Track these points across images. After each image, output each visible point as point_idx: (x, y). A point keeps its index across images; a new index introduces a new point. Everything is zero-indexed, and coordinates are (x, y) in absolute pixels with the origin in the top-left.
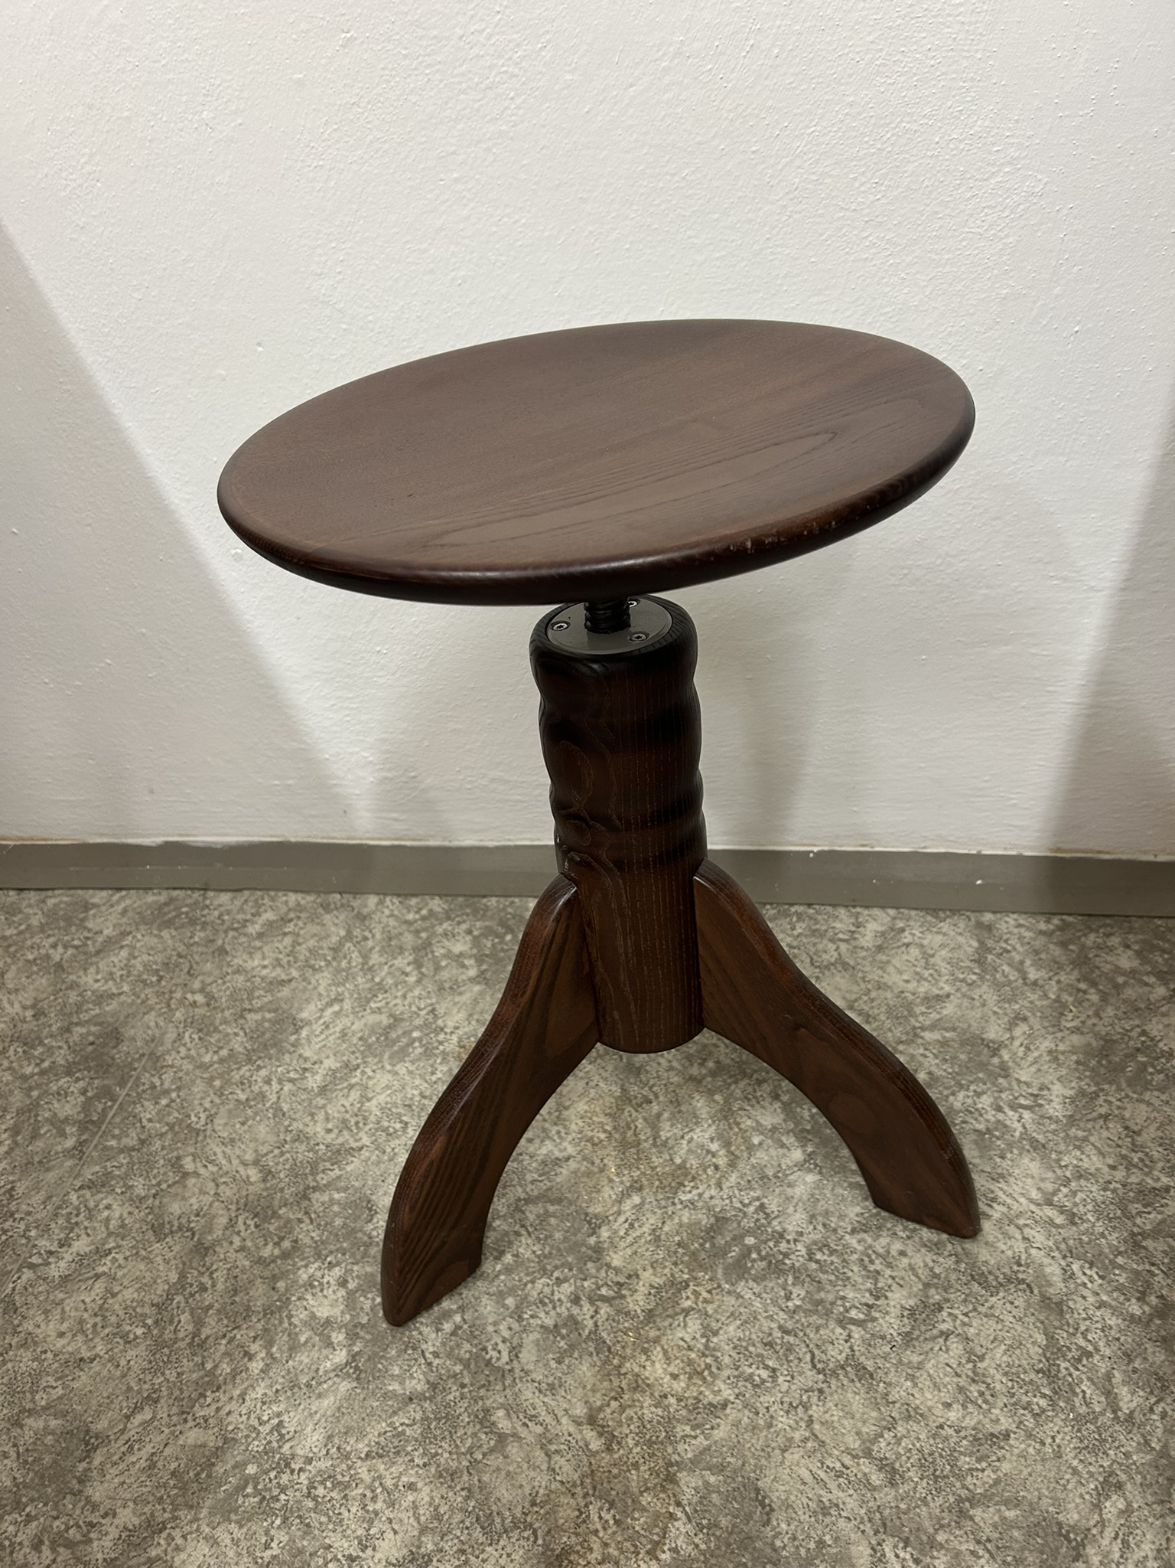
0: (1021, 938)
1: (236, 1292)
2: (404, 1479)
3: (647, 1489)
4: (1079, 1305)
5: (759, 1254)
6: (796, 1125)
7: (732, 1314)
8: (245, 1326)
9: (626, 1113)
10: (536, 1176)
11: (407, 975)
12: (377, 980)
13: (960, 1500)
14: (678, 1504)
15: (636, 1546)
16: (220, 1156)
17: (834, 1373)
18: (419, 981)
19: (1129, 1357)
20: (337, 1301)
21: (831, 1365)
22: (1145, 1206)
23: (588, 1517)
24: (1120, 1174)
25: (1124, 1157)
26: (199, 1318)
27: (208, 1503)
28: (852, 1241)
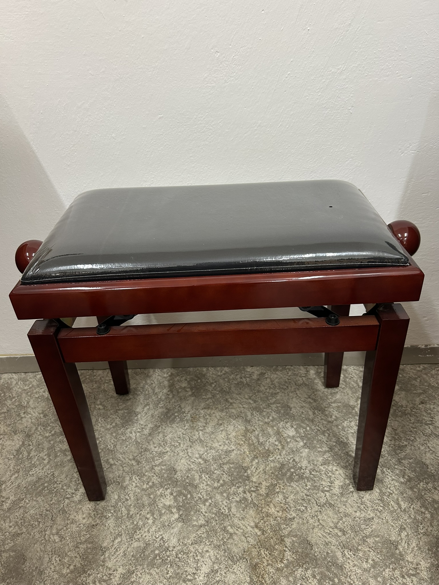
0: (355, 373)
1: (138, 500)
2: (205, 549)
3: (276, 544)
4: (387, 480)
5: (296, 474)
6: (300, 434)
7: (291, 492)
8: (144, 510)
9: (248, 435)
10: (224, 456)
11: (169, 395)
12: (159, 397)
13: (363, 537)
14: (286, 547)
15: (276, 560)
16: (121, 458)
17: (323, 506)
18: (173, 397)
19: (402, 493)
20: (171, 499)
21: (322, 504)
22: (401, 451)
23: (261, 553)
24: (393, 442)
25: (393, 437)
26: (128, 509)
27: (146, 563)
28: (322, 468)
